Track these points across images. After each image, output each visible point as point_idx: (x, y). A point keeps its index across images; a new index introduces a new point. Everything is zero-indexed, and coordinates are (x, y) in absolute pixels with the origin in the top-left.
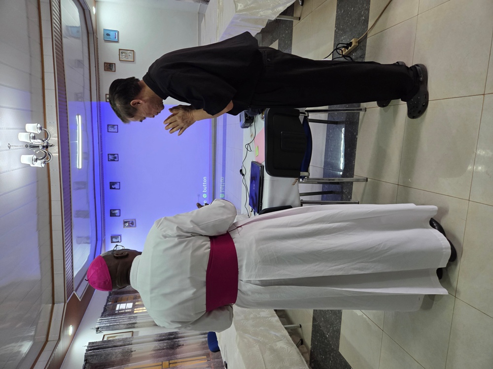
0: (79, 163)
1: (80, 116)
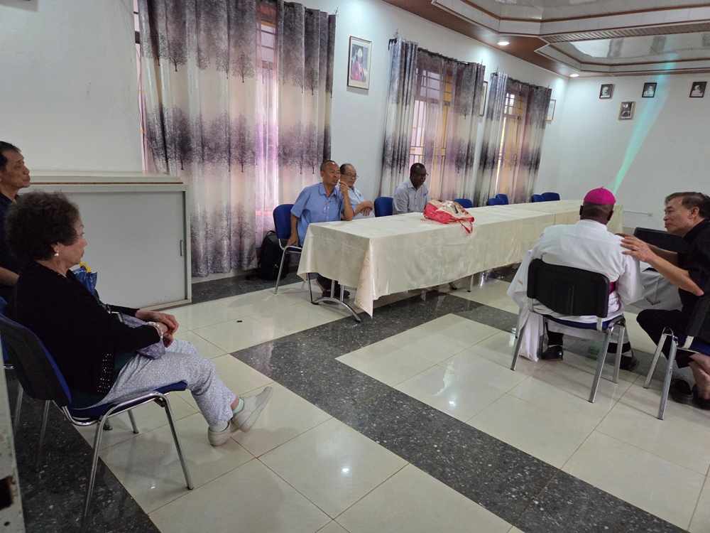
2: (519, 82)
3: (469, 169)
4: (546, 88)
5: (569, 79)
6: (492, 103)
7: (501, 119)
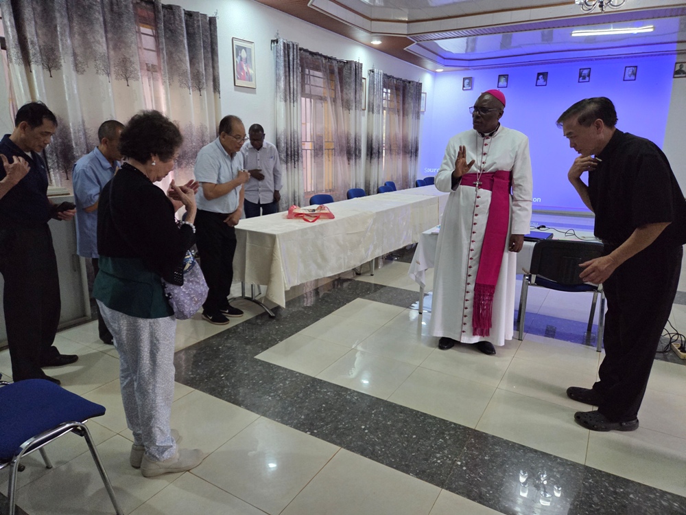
0: (578, 33)
1: (652, 30)
2: (393, 78)
3: (358, 160)
4: (417, 83)
5: (435, 74)
6: (372, 98)
7: (381, 112)
